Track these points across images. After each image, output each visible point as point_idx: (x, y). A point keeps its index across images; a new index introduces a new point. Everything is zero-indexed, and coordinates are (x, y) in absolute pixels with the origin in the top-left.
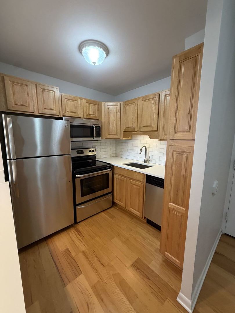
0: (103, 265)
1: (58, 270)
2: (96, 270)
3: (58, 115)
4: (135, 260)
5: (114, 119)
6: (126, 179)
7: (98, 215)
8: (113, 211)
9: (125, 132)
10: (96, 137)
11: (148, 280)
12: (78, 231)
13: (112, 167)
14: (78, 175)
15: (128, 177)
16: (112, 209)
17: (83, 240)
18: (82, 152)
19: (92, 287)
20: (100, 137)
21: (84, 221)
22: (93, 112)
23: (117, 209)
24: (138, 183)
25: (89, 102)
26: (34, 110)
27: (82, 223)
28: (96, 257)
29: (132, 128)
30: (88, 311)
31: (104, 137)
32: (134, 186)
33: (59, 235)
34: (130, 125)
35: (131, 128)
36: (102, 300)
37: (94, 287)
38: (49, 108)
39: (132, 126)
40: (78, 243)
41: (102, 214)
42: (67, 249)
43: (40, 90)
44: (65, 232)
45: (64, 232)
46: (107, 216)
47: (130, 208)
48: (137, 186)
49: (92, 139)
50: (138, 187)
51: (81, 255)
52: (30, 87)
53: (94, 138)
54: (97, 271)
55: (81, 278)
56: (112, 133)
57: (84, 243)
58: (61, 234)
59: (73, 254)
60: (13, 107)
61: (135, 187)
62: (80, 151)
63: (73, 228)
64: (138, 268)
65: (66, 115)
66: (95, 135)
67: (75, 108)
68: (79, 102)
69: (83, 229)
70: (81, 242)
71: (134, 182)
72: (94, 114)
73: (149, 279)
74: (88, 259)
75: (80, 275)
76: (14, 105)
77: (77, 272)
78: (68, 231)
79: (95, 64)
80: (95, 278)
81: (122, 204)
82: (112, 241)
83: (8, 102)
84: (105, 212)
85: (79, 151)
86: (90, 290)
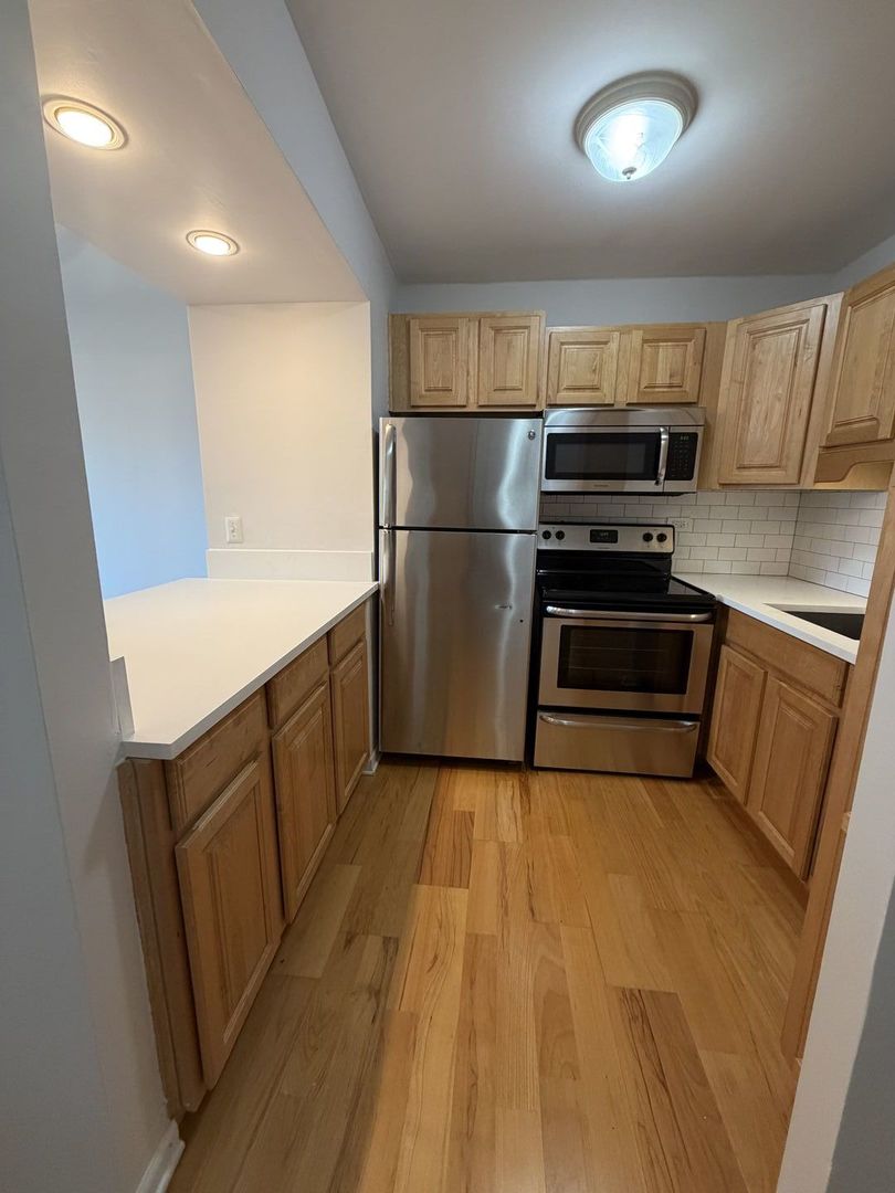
0: (533, 914)
1: (425, 842)
2: (505, 909)
3: (534, 406)
4: (654, 988)
5: (777, 388)
6: (766, 673)
7: (616, 781)
8: (688, 797)
9: (827, 448)
10: (667, 478)
11: (659, 1086)
12: (526, 790)
13: (716, 611)
14: (559, 609)
15: (775, 668)
16: (690, 788)
17: (523, 817)
18: (613, 537)
19: (468, 935)
20: (690, 478)
21: (557, 774)
22: (671, 376)
23: (713, 800)
24: (811, 703)
25: (654, 338)
26: (468, 398)
27: (550, 777)
28: (529, 880)
29: (869, 423)
30: (429, 971)
31: (713, 481)
32: (791, 713)
33: (475, 771)
34: (861, 410)
35: (863, 424)
36: (472, 983)
37: (474, 940)
38: (509, 385)
39: (865, 413)
40: (505, 817)
41: (638, 784)
42: (471, 814)
43: (489, 334)
44: (493, 773)
45: (489, 773)
46: (648, 799)
47: (761, 814)
48: (803, 714)
49: (649, 486)
50: (807, 725)
51: (491, 849)
52: (463, 332)
53: (657, 483)
54: (506, 913)
55: (460, 896)
56: (757, 461)
57: (520, 826)
58: (481, 772)
59: (477, 833)
60: (421, 397)
61: (796, 717)
62: (605, 531)
63: (516, 775)
64: (644, 1015)
65: (558, 402)
66: (662, 471)
67: (594, 371)
68: (614, 346)
69: (541, 792)
70: (513, 819)
71: (794, 694)
72: (676, 381)
73: (664, 1084)
74: (504, 869)
75: (460, 887)
76: (424, 393)
77: (459, 877)
78: (501, 775)
79: (634, 177)
80: (489, 924)
81: (734, 784)
82: (610, 876)
83: (412, 386)
84: (652, 784)
85: (601, 531)
86: (460, 940)
